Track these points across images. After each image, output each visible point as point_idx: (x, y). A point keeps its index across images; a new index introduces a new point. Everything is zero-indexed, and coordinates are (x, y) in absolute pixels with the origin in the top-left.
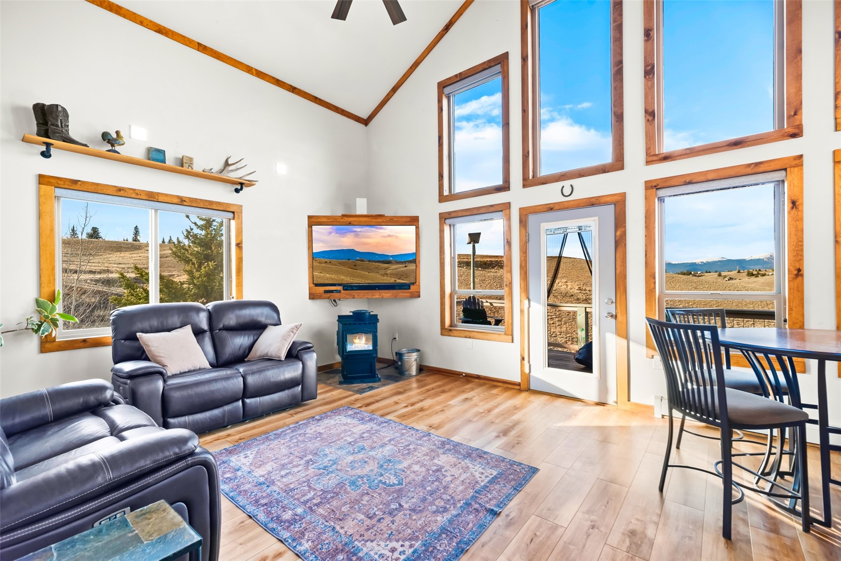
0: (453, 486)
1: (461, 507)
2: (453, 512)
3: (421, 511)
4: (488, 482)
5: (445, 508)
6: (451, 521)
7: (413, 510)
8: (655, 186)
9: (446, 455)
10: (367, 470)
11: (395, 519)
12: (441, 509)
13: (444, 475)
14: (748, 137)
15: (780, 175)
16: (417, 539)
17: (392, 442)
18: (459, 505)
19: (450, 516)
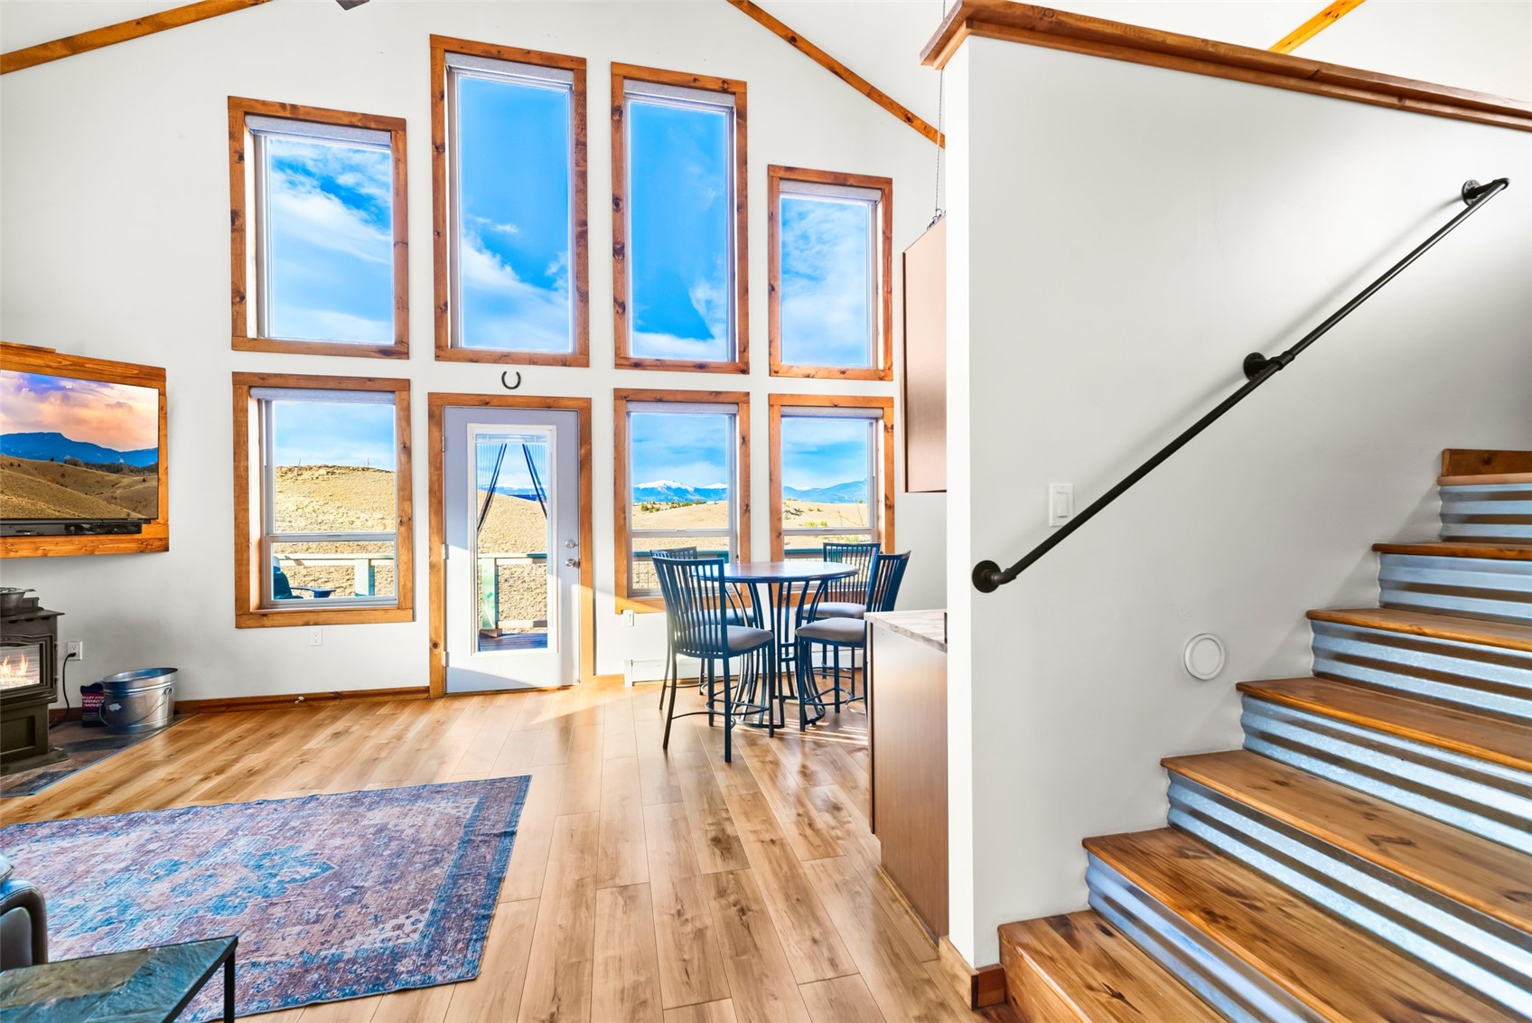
0: (424, 835)
1: (459, 848)
2: (452, 857)
3: (399, 878)
4: (475, 811)
5: (436, 859)
6: (457, 866)
7: (388, 881)
8: (625, 397)
9: (377, 811)
10: (228, 882)
11: (364, 902)
12: (430, 863)
13: (397, 831)
14: (710, 363)
15: (733, 409)
16: (424, 901)
17: (240, 833)
18: (454, 848)
19: (451, 863)
